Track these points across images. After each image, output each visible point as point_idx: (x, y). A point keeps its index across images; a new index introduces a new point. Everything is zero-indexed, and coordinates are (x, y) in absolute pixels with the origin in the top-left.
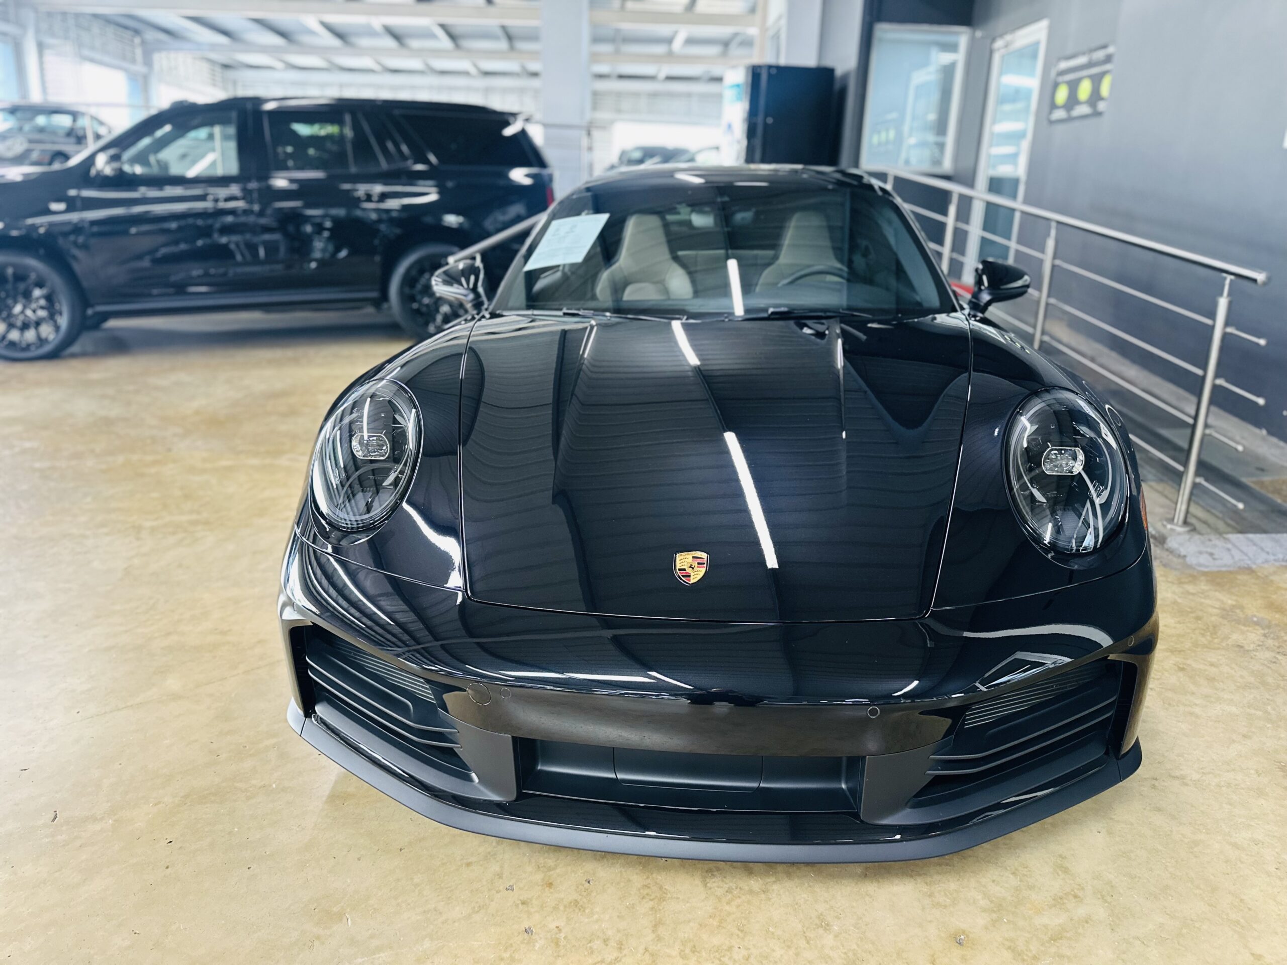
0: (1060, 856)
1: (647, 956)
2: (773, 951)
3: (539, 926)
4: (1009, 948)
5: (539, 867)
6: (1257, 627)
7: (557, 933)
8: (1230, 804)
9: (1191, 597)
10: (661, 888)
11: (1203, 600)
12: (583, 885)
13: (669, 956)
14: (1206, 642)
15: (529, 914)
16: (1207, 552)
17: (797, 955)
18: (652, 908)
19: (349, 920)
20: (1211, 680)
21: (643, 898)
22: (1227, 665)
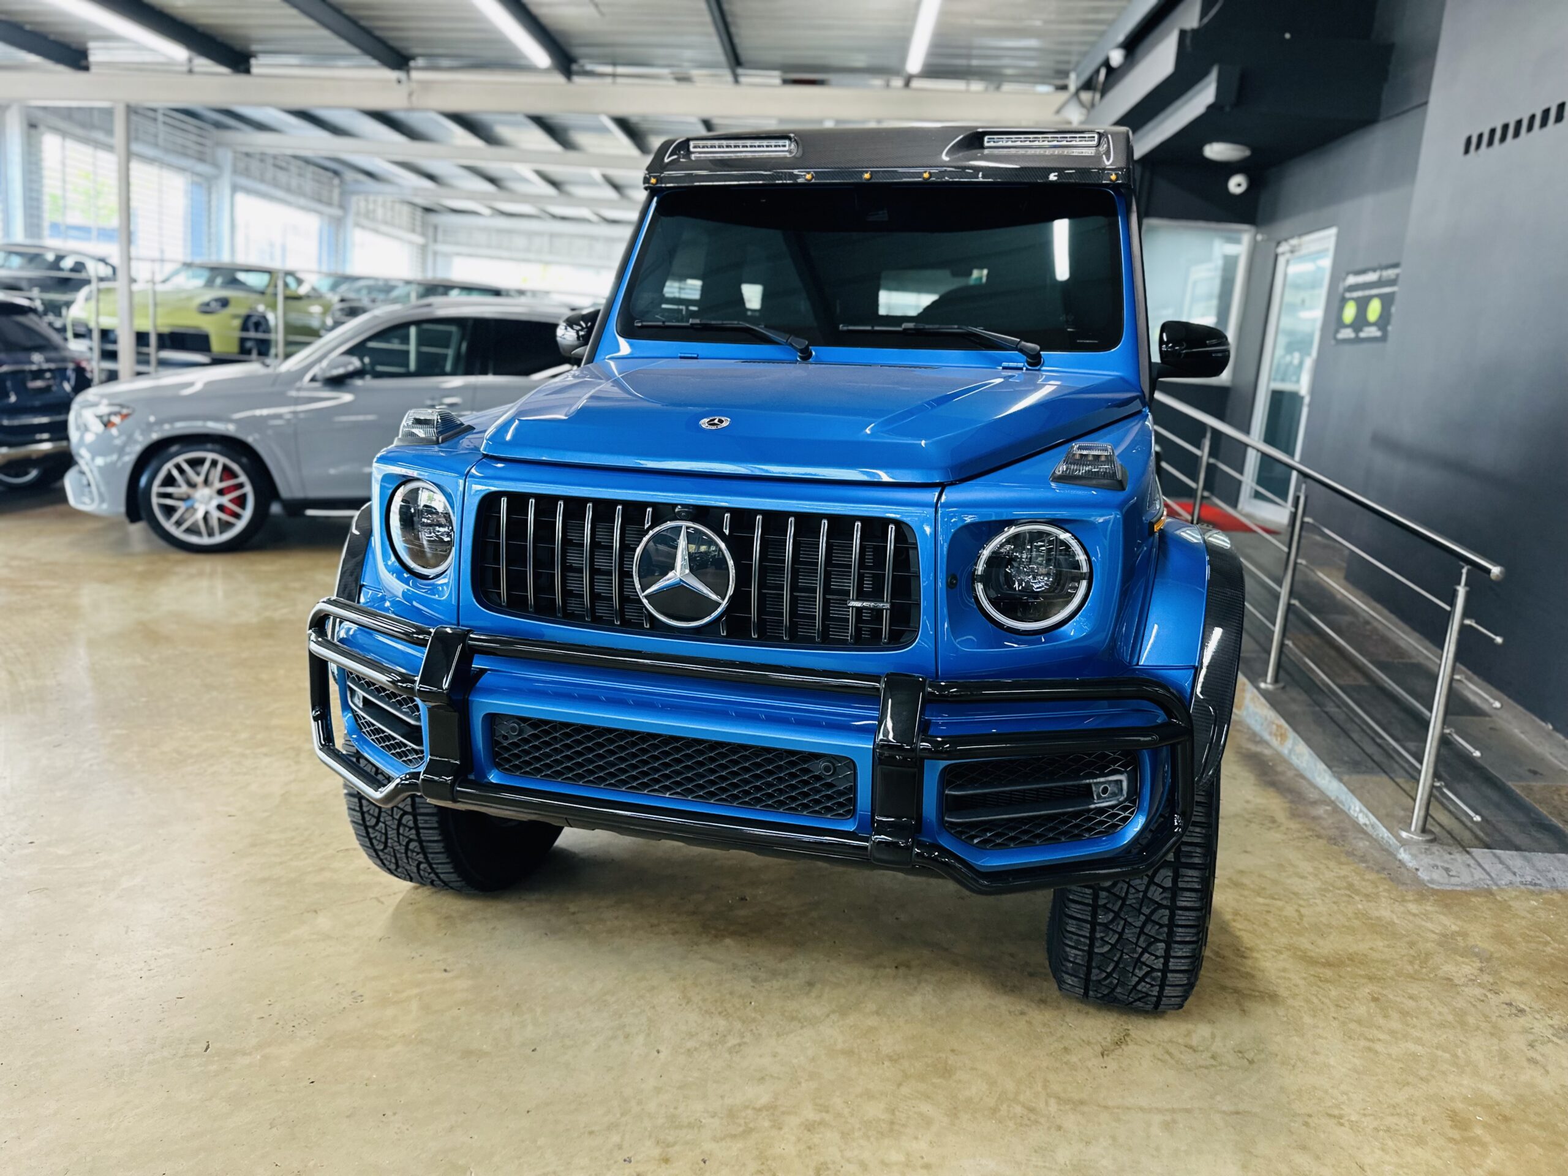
5: (658, 1142)
6: (1474, 959)
12: (698, 1164)
14: (1411, 971)
22: (1427, 999)
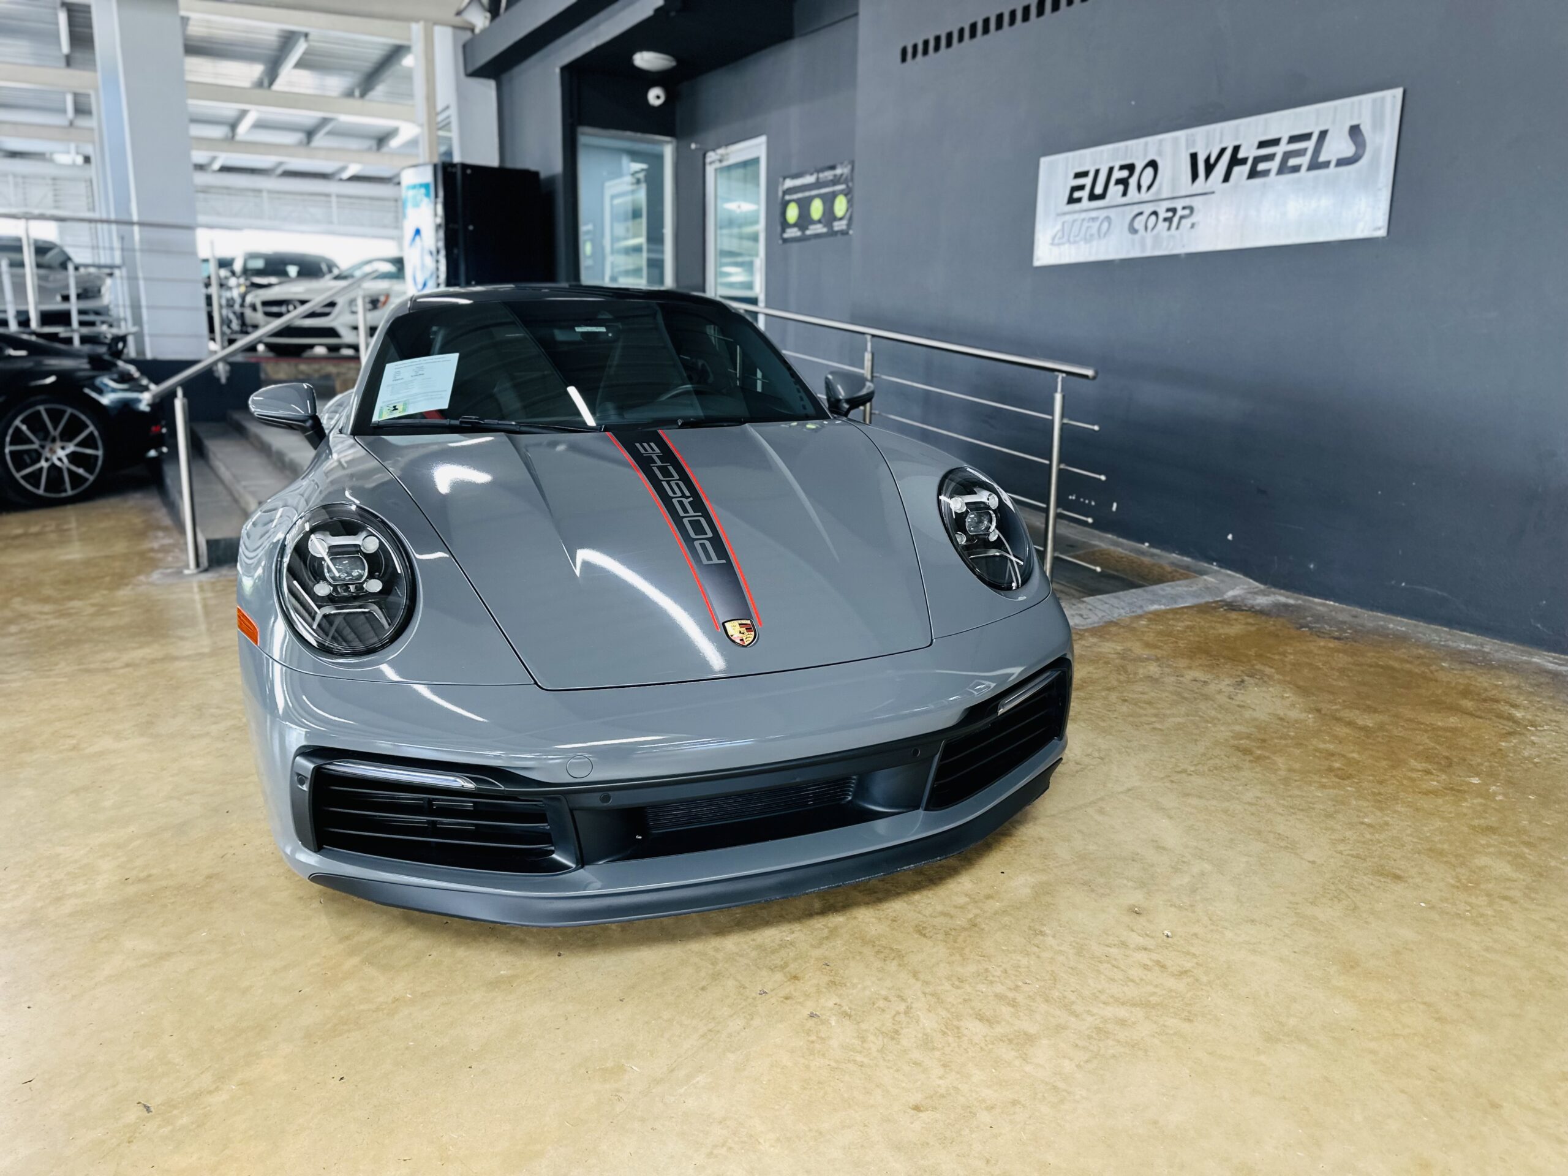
0: (1153, 841)
1: (929, 997)
2: (1019, 960)
3: (818, 1009)
4: (1171, 906)
5: (772, 970)
7: (840, 1009)
8: (1227, 780)
9: (1089, 649)
10: (892, 949)
11: (1100, 650)
12: (825, 969)
13: (947, 991)
15: (801, 1004)
16: (1077, 614)
17: (1038, 957)
18: (900, 965)
19: (634, 1067)
20: (1150, 703)
21: (885, 960)
